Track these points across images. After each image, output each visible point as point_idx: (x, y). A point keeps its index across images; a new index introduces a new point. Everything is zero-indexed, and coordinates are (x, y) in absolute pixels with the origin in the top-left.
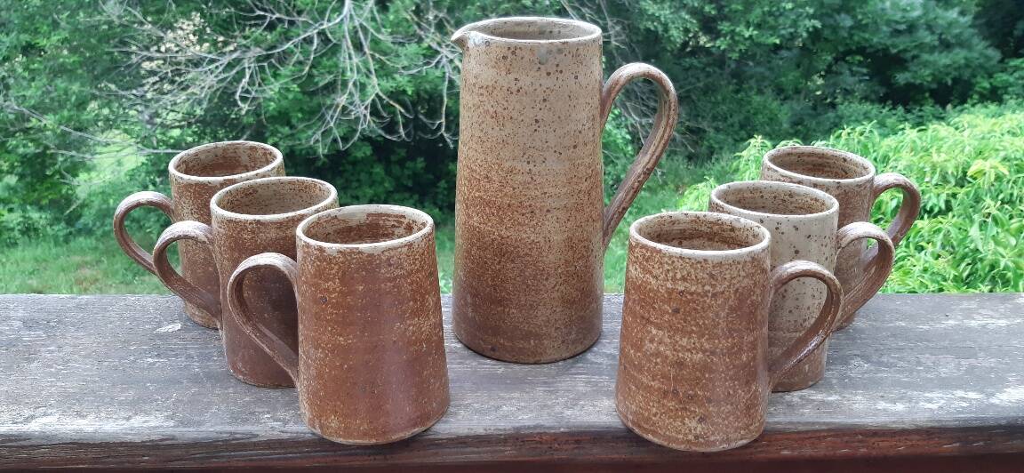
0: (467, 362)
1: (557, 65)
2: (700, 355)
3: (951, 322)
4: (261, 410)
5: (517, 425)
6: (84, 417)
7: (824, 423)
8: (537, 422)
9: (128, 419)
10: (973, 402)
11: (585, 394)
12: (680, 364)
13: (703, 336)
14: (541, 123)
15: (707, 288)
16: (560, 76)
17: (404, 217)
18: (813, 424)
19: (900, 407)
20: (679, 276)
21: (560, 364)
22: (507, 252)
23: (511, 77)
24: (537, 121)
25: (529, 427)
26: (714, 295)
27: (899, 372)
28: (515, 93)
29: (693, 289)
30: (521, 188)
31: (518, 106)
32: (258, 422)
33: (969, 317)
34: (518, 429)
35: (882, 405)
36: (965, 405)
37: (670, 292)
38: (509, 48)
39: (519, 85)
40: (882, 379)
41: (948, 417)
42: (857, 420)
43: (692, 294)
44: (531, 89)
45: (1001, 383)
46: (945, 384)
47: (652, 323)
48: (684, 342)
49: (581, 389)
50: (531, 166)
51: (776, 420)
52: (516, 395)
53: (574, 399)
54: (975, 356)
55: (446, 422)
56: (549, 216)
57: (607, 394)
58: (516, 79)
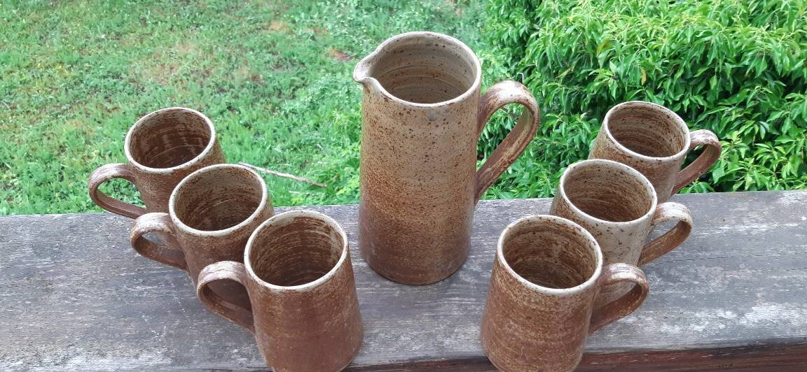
0: (373, 283)
1: (445, 120)
2: (543, 341)
3: (726, 227)
4: (230, 344)
5: (412, 357)
6: (103, 356)
7: (624, 348)
8: (426, 353)
9: (137, 357)
10: (729, 323)
11: (458, 320)
12: (529, 345)
13: (546, 332)
14: (430, 157)
15: (552, 309)
16: (446, 126)
17: (323, 221)
18: (616, 349)
19: (677, 329)
20: (533, 301)
21: (440, 284)
22: (402, 228)
23: (407, 127)
24: (427, 156)
25: (420, 358)
26: (557, 313)
27: (681, 288)
28: (409, 138)
29: (542, 309)
30: (413, 194)
31: (412, 146)
32: (229, 358)
33: (740, 222)
34: (412, 360)
35: (665, 328)
36: (722, 326)
37: (526, 308)
38: (405, 109)
39: (412, 133)
40: (668, 295)
41: (708, 341)
42: (645, 345)
43: (541, 312)
44: (423, 137)
45: (751, 300)
46: (713, 302)
47: (511, 318)
48: (533, 334)
49: (455, 313)
50: (422, 182)
51: (591, 346)
52: (409, 322)
53: (449, 326)
54: (736, 268)
55: (362, 355)
56: (435, 209)
57: (475, 319)
58: (410, 130)
